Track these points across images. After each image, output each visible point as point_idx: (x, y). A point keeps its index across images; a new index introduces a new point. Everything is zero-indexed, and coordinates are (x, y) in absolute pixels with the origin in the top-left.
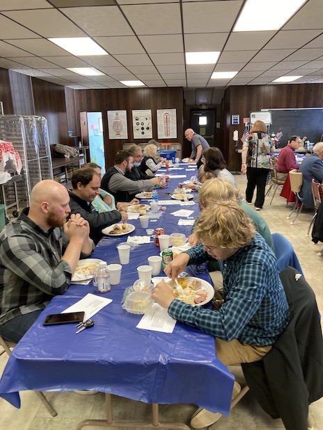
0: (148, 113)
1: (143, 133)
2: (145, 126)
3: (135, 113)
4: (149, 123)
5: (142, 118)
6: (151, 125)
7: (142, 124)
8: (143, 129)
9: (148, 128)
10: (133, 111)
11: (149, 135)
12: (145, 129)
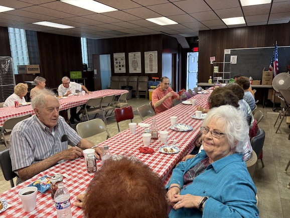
0: (123, 55)
1: (120, 69)
3: (116, 55)
4: (123, 62)
5: (120, 59)
6: (125, 63)
7: (120, 63)
10: (114, 54)
11: (124, 70)
12: (121, 66)
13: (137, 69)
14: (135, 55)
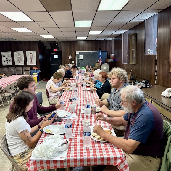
0: (10, 53)
1: (7, 63)
2: (8, 59)
5: (7, 56)
6: (11, 59)
7: (7, 58)
8: (7, 61)
9: (10, 61)
10: (2, 52)
11: (10, 63)
12: (8, 61)
13: (21, 63)
14: (19, 53)
